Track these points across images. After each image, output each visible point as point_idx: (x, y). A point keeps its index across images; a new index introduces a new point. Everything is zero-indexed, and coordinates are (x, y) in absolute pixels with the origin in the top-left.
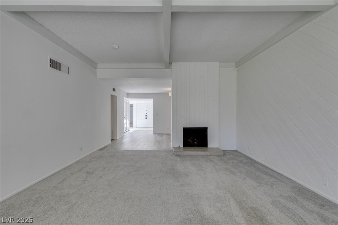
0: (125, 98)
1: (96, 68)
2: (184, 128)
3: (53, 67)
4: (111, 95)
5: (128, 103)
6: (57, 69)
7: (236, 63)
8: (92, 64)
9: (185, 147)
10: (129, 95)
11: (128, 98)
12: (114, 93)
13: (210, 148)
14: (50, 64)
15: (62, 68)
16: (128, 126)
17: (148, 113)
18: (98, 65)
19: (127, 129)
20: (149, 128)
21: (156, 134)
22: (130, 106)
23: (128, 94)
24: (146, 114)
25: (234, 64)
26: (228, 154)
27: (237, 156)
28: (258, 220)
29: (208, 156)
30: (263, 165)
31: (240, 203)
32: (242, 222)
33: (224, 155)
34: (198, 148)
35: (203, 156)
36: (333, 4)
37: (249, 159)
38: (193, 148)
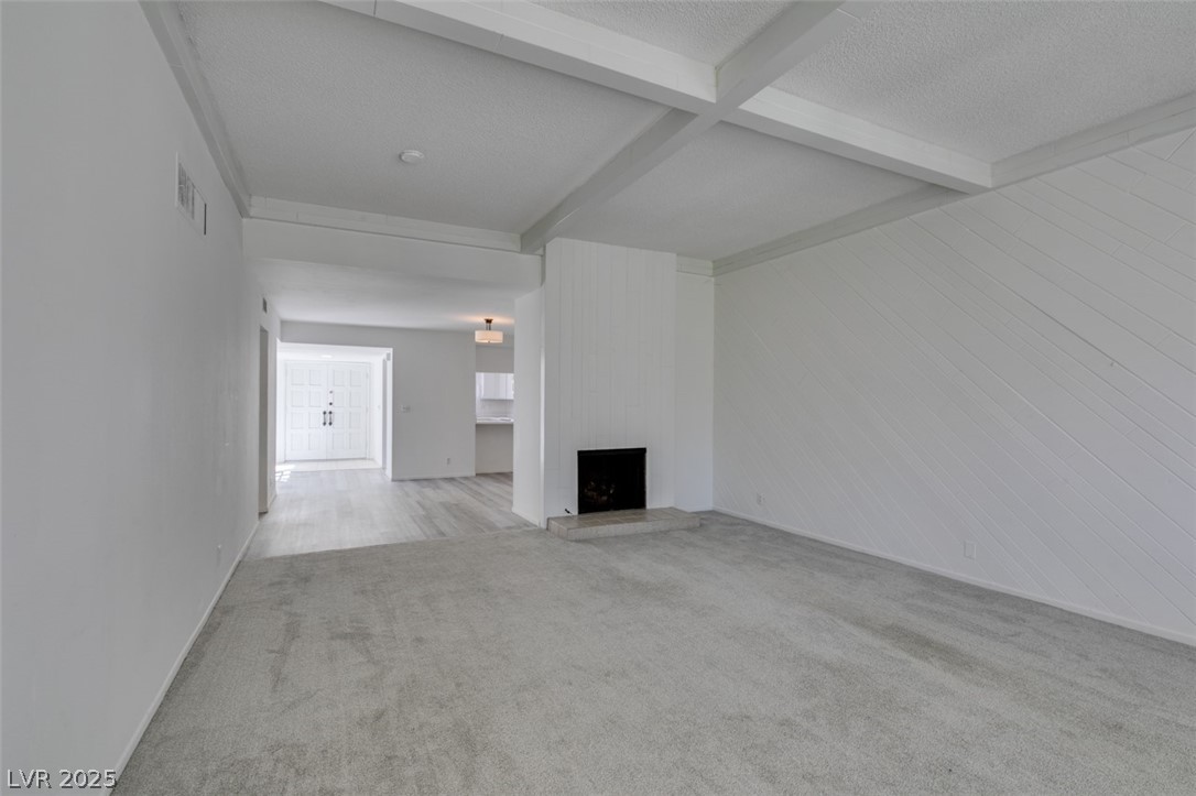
0: (278, 341)
1: (243, 215)
2: (580, 453)
4: (261, 327)
7: (714, 262)
9: (586, 512)
10: (287, 329)
11: (281, 341)
12: (264, 321)
13: (653, 510)
17: (334, 404)
20: (340, 463)
21: (402, 481)
23: (283, 323)
24: (330, 408)
25: (710, 264)
26: (704, 522)
27: (732, 525)
28: (922, 645)
29: (666, 532)
30: (810, 540)
31: (861, 623)
32: (904, 656)
33: (701, 525)
34: (621, 512)
35: (654, 535)
36: (990, 186)
37: (765, 528)
38: (608, 513)
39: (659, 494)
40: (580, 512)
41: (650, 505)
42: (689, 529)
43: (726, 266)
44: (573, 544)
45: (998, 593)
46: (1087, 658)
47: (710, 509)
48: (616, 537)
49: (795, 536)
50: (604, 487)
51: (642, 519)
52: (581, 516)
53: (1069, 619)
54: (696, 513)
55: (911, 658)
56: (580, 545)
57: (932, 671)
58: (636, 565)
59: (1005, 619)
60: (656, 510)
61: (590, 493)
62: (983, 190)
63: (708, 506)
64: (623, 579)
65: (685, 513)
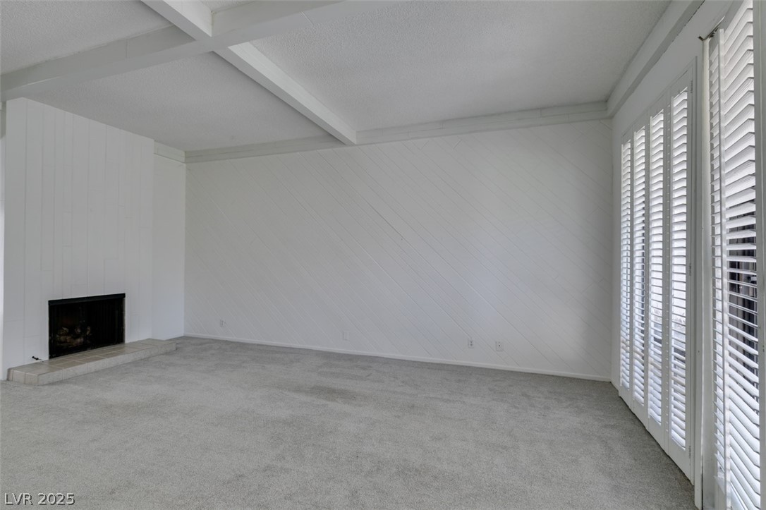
2: (51, 302)
7: (186, 152)
9: (58, 355)
13: (132, 343)
25: (183, 154)
26: (178, 346)
27: (201, 344)
28: (331, 393)
29: (147, 359)
30: (258, 345)
31: (298, 389)
32: (324, 402)
33: (177, 349)
34: (100, 350)
35: (136, 363)
36: (356, 143)
37: (227, 342)
38: (86, 353)
39: (136, 328)
40: (51, 356)
41: (128, 339)
42: (167, 353)
43: (194, 157)
44: (47, 387)
45: (358, 356)
46: (397, 378)
47: (183, 335)
48: (96, 372)
49: (248, 344)
50: (79, 331)
51: (122, 353)
52: (53, 360)
53: (387, 361)
54: (170, 340)
55: (328, 403)
56: (54, 387)
57: (338, 406)
58: (121, 392)
59: (364, 368)
60: (136, 342)
61: (62, 338)
62: (352, 144)
63: (181, 333)
64: (111, 406)
65: (163, 341)
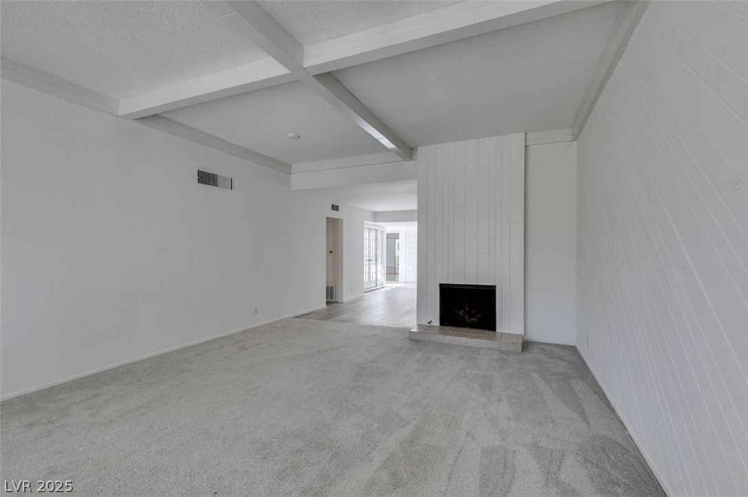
0: (365, 221)
1: (290, 174)
2: (441, 285)
3: (202, 183)
4: (327, 218)
5: (382, 232)
6: (209, 184)
8: (281, 166)
9: (443, 325)
10: (376, 216)
11: (375, 221)
12: (334, 215)
14: (198, 178)
15: (220, 181)
16: (381, 276)
18: (293, 167)
19: (379, 283)
22: (387, 238)
23: (375, 213)
39: (509, 321)
41: (498, 329)
